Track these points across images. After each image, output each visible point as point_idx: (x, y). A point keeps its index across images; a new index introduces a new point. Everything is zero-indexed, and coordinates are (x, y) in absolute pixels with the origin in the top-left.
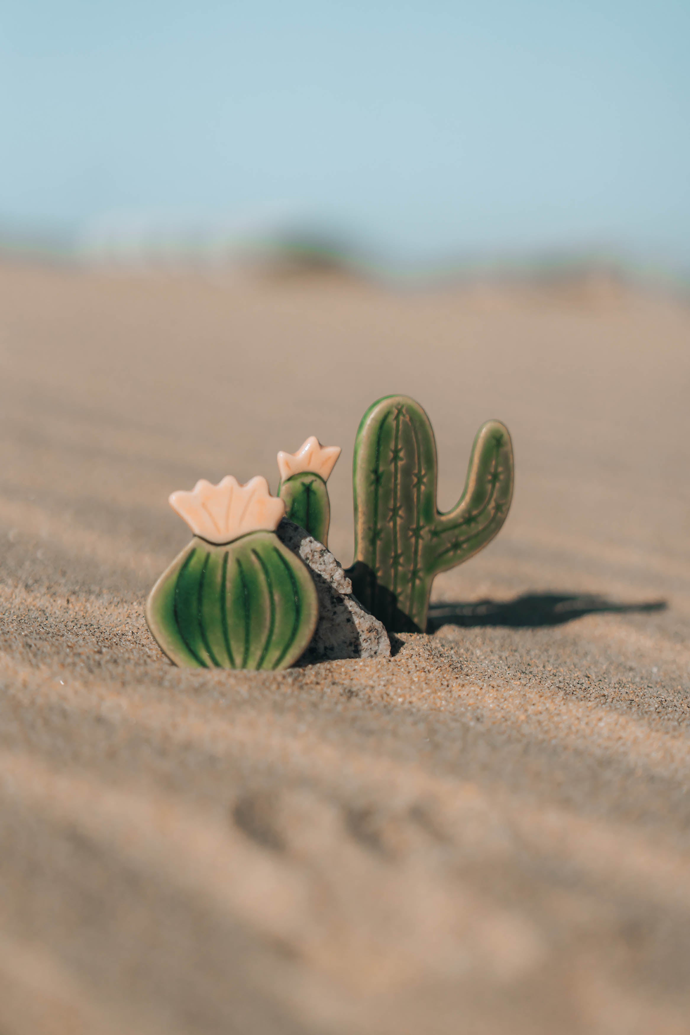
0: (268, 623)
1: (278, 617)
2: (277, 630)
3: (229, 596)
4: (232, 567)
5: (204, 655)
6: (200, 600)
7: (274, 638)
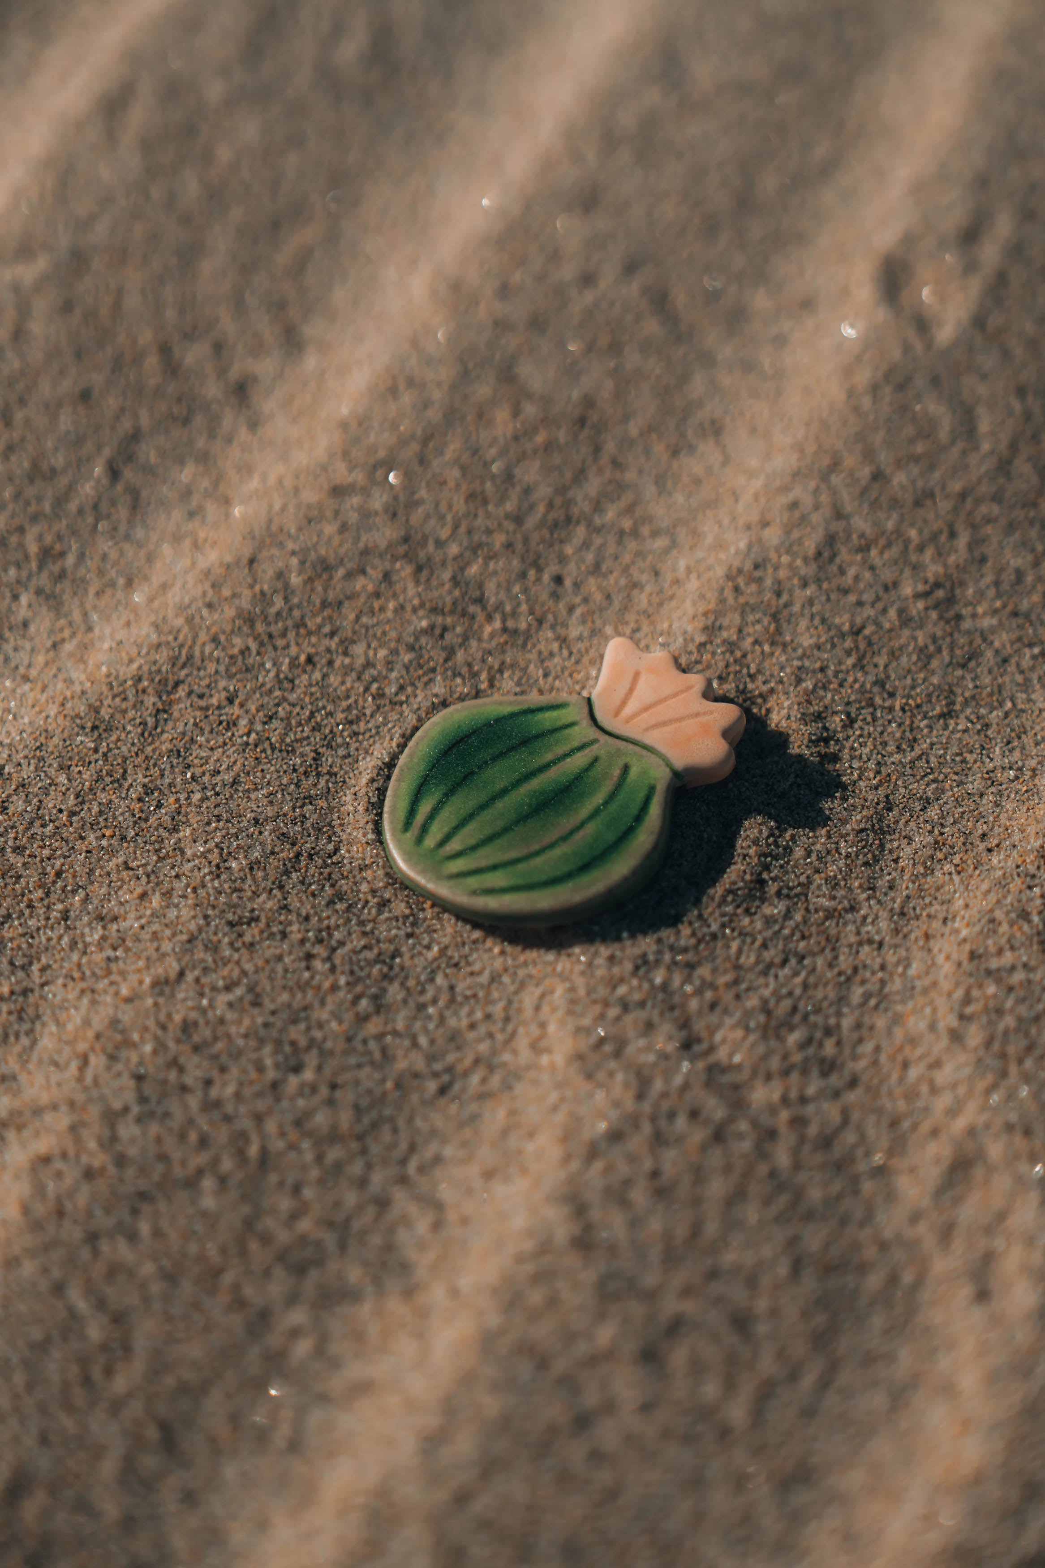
0: (536, 847)
1: (557, 852)
2: (538, 861)
3: (535, 783)
4: (579, 761)
5: (425, 808)
6: (501, 755)
7: (521, 866)
